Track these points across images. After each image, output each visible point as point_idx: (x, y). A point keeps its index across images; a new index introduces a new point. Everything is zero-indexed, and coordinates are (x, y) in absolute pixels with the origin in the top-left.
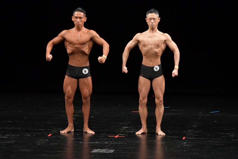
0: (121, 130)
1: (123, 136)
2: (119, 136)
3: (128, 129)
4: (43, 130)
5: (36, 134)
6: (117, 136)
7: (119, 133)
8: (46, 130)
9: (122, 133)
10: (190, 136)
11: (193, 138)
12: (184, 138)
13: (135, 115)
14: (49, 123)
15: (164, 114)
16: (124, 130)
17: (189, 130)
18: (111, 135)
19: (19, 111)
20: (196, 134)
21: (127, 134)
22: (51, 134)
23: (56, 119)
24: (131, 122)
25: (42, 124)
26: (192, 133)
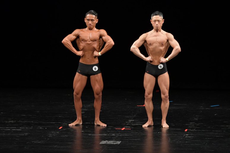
0: (127, 123)
1: (129, 128)
2: (126, 128)
3: (134, 122)
4: (54, 123)
5: (48, 127)
6: (123, 129)
7: (126, 125)
8: (57, 123)
9: (128, 126)
10: (192, 129)
11: (194, 130)
12: (186, 130)
13: (140, 109)
14: (60, 117)
15: (169, 107)
16: (130, 123)
17: (191, 123)
18: (118, 127)
19: (32, 106)
20: (198, 126)
21: (133, 126)
22: (62, 127)
23: (67, 113)
24: (136, 115)
25: (53, 117)
26: (193, 125)
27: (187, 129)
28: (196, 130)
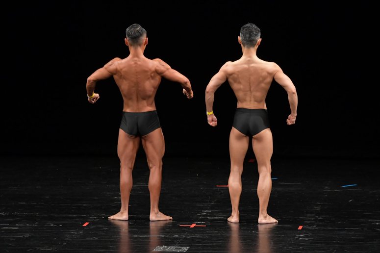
0: (200, 216)
1: (202, 224)
2: (197, 224)
3: (211, 214)
4: (74, 216)
5: (64, 222)
6: (193, 226)
7: (197, 220)
8: (79, 215)
9: (201, 220)
10: (310, 225)
11: (315, 227)
12: (300, 228)
13: (222, 191)
14: (84, 205)
16: (204, 216)
17: (309, 215)
18: (184, 223)
19: (37, 187)
20: (320, 221)
21: (209, 221)
22: (88, 223)
23: (96, 198)
24: (215, 202)
25: (74, 206)
26: (313, 219)
27: (301, 225)
28: (317, 227)
